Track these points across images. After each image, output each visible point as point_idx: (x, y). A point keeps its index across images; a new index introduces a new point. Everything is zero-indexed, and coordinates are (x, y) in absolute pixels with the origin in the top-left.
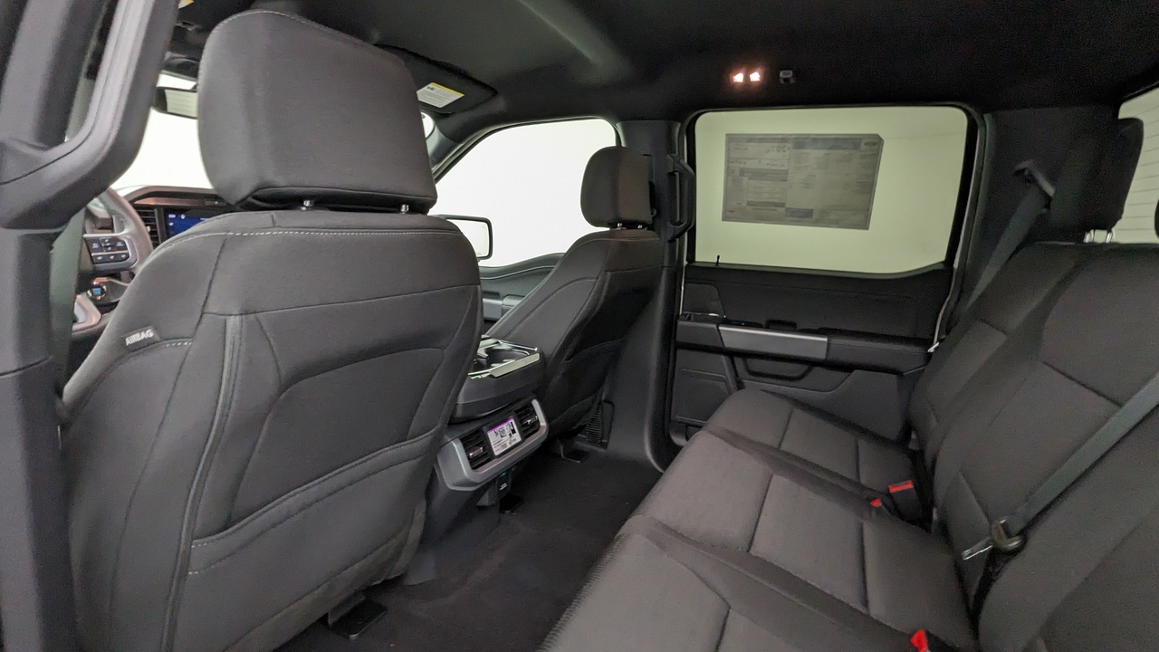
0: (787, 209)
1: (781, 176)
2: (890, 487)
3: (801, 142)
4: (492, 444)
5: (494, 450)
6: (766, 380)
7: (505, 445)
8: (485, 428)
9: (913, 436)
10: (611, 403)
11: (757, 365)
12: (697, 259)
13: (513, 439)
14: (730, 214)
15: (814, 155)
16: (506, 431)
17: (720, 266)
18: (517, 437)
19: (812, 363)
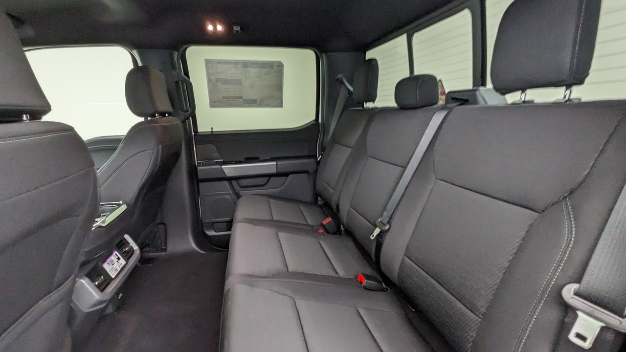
0: (244, 100)
1: (239, 83)
2: (323, 222)
3: (246, 64)
4: (108, 272)
5: (111, 275)
6: (248, 189)
7: (117, 269)
8: (100, 263)
9: (319, 198)
10: (164, 224)
11: (244, 182)
12: (199, 131)
13: (120, 264)
14: (214, 104)
15: (253, 71)
16: (114, 259)
17: (214, 133)
18: (123, 262)
19: (270, 176)
